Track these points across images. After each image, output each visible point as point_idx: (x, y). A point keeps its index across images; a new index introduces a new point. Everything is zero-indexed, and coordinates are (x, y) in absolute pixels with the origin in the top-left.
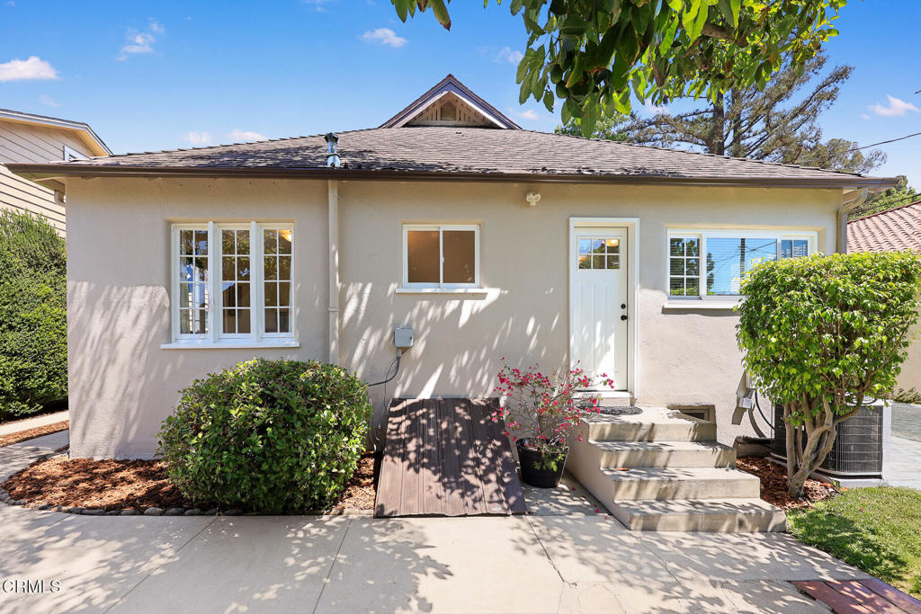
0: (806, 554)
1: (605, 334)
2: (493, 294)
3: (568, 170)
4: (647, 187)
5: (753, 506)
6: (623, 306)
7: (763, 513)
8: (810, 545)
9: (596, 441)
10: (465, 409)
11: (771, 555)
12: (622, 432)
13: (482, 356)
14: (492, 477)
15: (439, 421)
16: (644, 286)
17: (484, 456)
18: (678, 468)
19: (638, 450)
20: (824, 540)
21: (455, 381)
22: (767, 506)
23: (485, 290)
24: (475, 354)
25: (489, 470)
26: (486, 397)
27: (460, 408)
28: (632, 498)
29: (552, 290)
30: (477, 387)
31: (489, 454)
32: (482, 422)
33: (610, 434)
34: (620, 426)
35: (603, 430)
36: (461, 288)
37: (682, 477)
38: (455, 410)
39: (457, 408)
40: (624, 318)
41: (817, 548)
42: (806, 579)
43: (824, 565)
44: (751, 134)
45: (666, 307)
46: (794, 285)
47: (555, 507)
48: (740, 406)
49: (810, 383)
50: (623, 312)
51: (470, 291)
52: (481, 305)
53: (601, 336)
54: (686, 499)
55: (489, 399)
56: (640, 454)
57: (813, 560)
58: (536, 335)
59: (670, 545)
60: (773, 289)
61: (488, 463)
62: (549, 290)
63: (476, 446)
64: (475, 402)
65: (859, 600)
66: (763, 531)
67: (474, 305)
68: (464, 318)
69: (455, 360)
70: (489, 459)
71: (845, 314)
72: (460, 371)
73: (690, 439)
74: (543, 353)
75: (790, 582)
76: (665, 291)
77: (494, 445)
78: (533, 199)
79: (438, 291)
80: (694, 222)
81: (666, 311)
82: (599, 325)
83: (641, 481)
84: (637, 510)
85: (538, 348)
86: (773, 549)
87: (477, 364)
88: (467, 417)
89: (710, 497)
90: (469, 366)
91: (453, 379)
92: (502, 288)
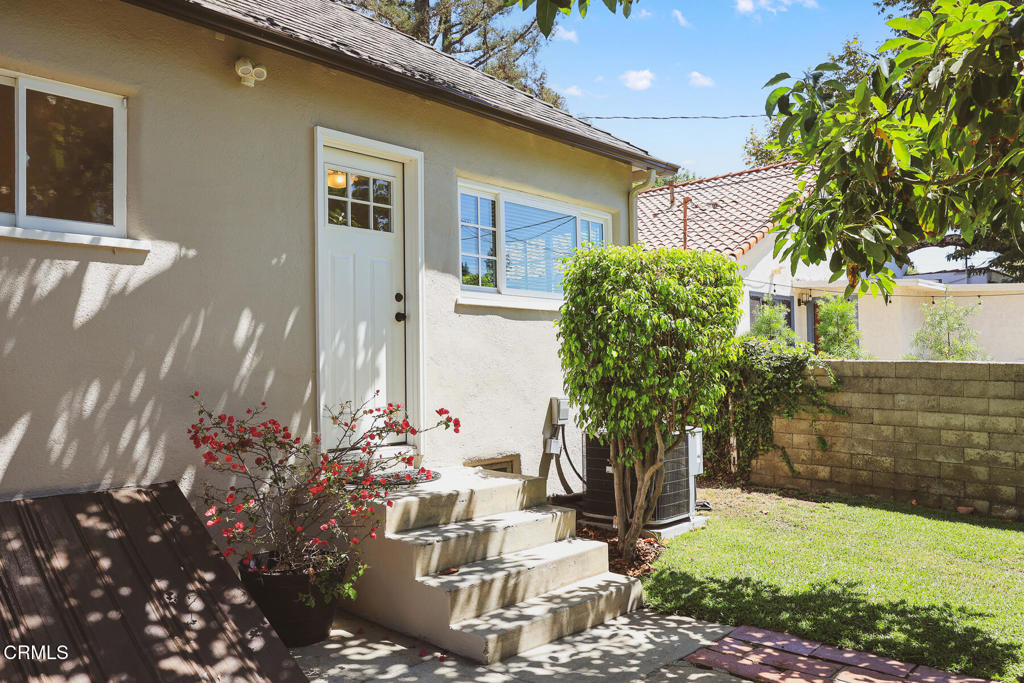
0: (673, 625)
1: (373, 344)
2: (162, 255)
3: (317, 40)
4: (439, 105)
5: (609, 583)
6: (399, 297)
7: (623, 588)
8: (671, 614)
9: (397, 532)
10: (103, 516)
11: (648, 638)
12: (433, 511)
13: (136, 391)
14: (219, 648)
15: (40, 553)
16: (431, 265)
17: (186, 610)
18: (516, 552)
19: (467, 535)
20: (682, 603)
21: (63, 453)
22: (621, 578)
23: (143, 244)
24: (117, 388)
25: (206, 637)
26: (146, 482)
27: (90, 515)
28: (473, 614)
29: (284, 256)
30: (124, 463)
31: (196, 604)
32: (155, 539)
33: (417, 520)
34: (431, 499)
35: (406, 512)
36: (80, 233)
37: (530, 564)
38: (77, 523)
39: (81, 517)
40: (400, 317)
41: (679, 615)
42: (693, 650)
43: (695, 630)
44: (463, 49)
45: (460, 302)
46: (628, 282)
47: (351, 670)
48: (547, 452)
49: (647, 408)
50: (398, 307)
51: (106, 242)
52: (132, 276)
53: (366, 346)
54: (537, 595)
55: (154, 486)
56: (470, 541)
57: (684, 629)
58: (252, 349)
59: (547, 666)
60: (607, 285)
61: (199, 624)
62: (279, 258)
63: (160, 593)
64: (123, 495)
65: (738, 654)
66: (624, 614)
67: (114, 276)
68: (90, 303)
69: (64, 403)
70: (200, 614)
71: (678, 321)
72: (80, 428)
73: (518, 507)
74: (269, 381)
75: (681, 659)
76: (458, 277)
77: (202, 581)
78: (250, 74)
79: (19, 233)
80: (492, 174)
81: (461, 309)
82: (362, 329)
83: (483, 582)
84: (489, 631)
85: (258, 373)
86: (645, 630)
87: (122, 412)
88: (113, 535)
89: (563, 585)
90: (102, 416)
91: (57, 449)
92: (183, 242)
